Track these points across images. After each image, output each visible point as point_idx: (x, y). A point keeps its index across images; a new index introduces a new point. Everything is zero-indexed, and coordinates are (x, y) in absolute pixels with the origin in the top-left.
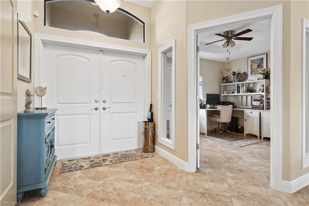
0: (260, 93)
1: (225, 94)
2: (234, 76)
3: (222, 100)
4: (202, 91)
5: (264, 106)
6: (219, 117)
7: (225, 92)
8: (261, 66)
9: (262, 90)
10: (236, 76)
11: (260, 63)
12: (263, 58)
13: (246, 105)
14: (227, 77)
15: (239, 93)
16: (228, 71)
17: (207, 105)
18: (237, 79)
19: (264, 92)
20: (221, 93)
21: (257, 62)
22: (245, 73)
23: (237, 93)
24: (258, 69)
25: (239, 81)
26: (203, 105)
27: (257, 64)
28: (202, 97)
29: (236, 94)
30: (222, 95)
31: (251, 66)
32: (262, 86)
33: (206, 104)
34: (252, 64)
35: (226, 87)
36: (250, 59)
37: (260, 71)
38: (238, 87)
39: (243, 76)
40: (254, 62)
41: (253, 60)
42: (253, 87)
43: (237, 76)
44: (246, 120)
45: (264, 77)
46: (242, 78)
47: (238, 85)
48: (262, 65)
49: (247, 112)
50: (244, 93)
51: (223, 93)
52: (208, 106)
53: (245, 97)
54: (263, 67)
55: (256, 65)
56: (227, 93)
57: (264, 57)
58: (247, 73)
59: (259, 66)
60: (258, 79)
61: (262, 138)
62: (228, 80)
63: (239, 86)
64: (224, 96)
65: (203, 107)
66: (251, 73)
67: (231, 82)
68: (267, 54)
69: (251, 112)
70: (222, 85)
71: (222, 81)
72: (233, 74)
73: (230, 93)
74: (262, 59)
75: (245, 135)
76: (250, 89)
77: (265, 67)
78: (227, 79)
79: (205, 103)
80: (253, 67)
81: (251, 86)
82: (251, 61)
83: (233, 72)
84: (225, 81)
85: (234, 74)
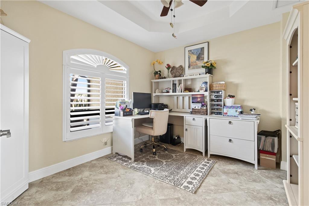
0: (202, 92)
1: (157, 94)
2: (169, 71)
3: (154, 101)
4: (127, 88)
5: (207, 110)
6: (152, 128)
7: (157, 91)
8: (201, 59)
9: (205, 88)
10: (170, 70)
11: (200, 54)
12: (204, 48)
13: (182, 108)
14: (160, 71)
15: (175, 92)
16: (161, 64)
17: (134, 109)
18: (172, 74)
19: (207, 91)
20: (152, 93)
21: (197, 53)
22: (181, 66)
23: (173, 92)
24: (197, 61)
25: (175, 77)
26: (128, 110)
27: (196, 55)
28: (127, 98)
29: (171, 93)
30: (154, 95)
31: (189, 57)
32: (204, 83)
33: (132, 109)
34: (189, 55)
35: (158, 84)
36: (187, 49)
37: (201, 63)
38: (174, 85)
39: (179, 70)
40: (193, 53)
41: (191, 51)
42: (191, 84)
43: (172, 70)
44: (186, 130)
45: (207, 72)
46: (178, 73)
47: (173, 81)
48: (203, 56)
49: (188, 118)
50: (181, 92)
51: (155, 93)
52: (136, 111)
53: (181, 98)
54: (204, 59)
55: (195, 57)
56: (159, 92)
57: (205, 46)
58: (184, 66)
59: (200, 57)
60: (200, 74)
61: (209, 156)
62: (160, 76)
63: (175, 83)
64: (156, 95)
65: (128, 113)
66: (189, 67)
67: (165, 78)
68: (208, 42)
69: (194, 119)
70: (154, 82)
71: (154, 76)
72: (167, 66)
73: (164, 92)
74: (202, 49)
75: (185, 150)
76: (188, 88)
77: (206, 60)
78: (159, 74)
79: (131, 106)
80: (191, 60)
81: (189, 83)
82: (189, 51)
83: (168, 65)
84: (157, 76)
85: (169, 67)
